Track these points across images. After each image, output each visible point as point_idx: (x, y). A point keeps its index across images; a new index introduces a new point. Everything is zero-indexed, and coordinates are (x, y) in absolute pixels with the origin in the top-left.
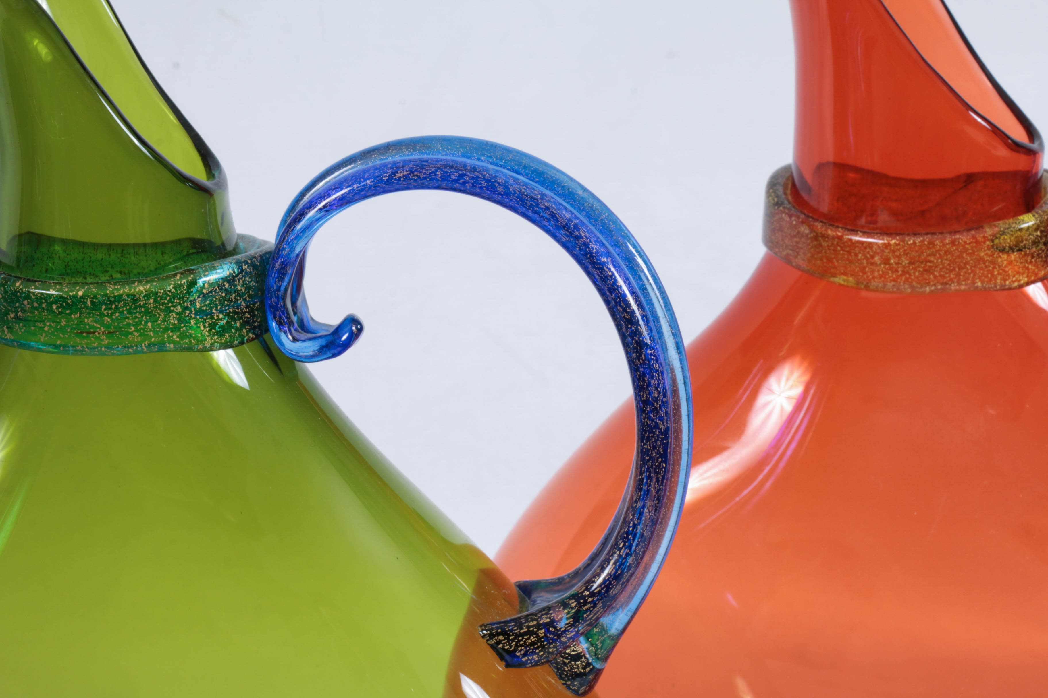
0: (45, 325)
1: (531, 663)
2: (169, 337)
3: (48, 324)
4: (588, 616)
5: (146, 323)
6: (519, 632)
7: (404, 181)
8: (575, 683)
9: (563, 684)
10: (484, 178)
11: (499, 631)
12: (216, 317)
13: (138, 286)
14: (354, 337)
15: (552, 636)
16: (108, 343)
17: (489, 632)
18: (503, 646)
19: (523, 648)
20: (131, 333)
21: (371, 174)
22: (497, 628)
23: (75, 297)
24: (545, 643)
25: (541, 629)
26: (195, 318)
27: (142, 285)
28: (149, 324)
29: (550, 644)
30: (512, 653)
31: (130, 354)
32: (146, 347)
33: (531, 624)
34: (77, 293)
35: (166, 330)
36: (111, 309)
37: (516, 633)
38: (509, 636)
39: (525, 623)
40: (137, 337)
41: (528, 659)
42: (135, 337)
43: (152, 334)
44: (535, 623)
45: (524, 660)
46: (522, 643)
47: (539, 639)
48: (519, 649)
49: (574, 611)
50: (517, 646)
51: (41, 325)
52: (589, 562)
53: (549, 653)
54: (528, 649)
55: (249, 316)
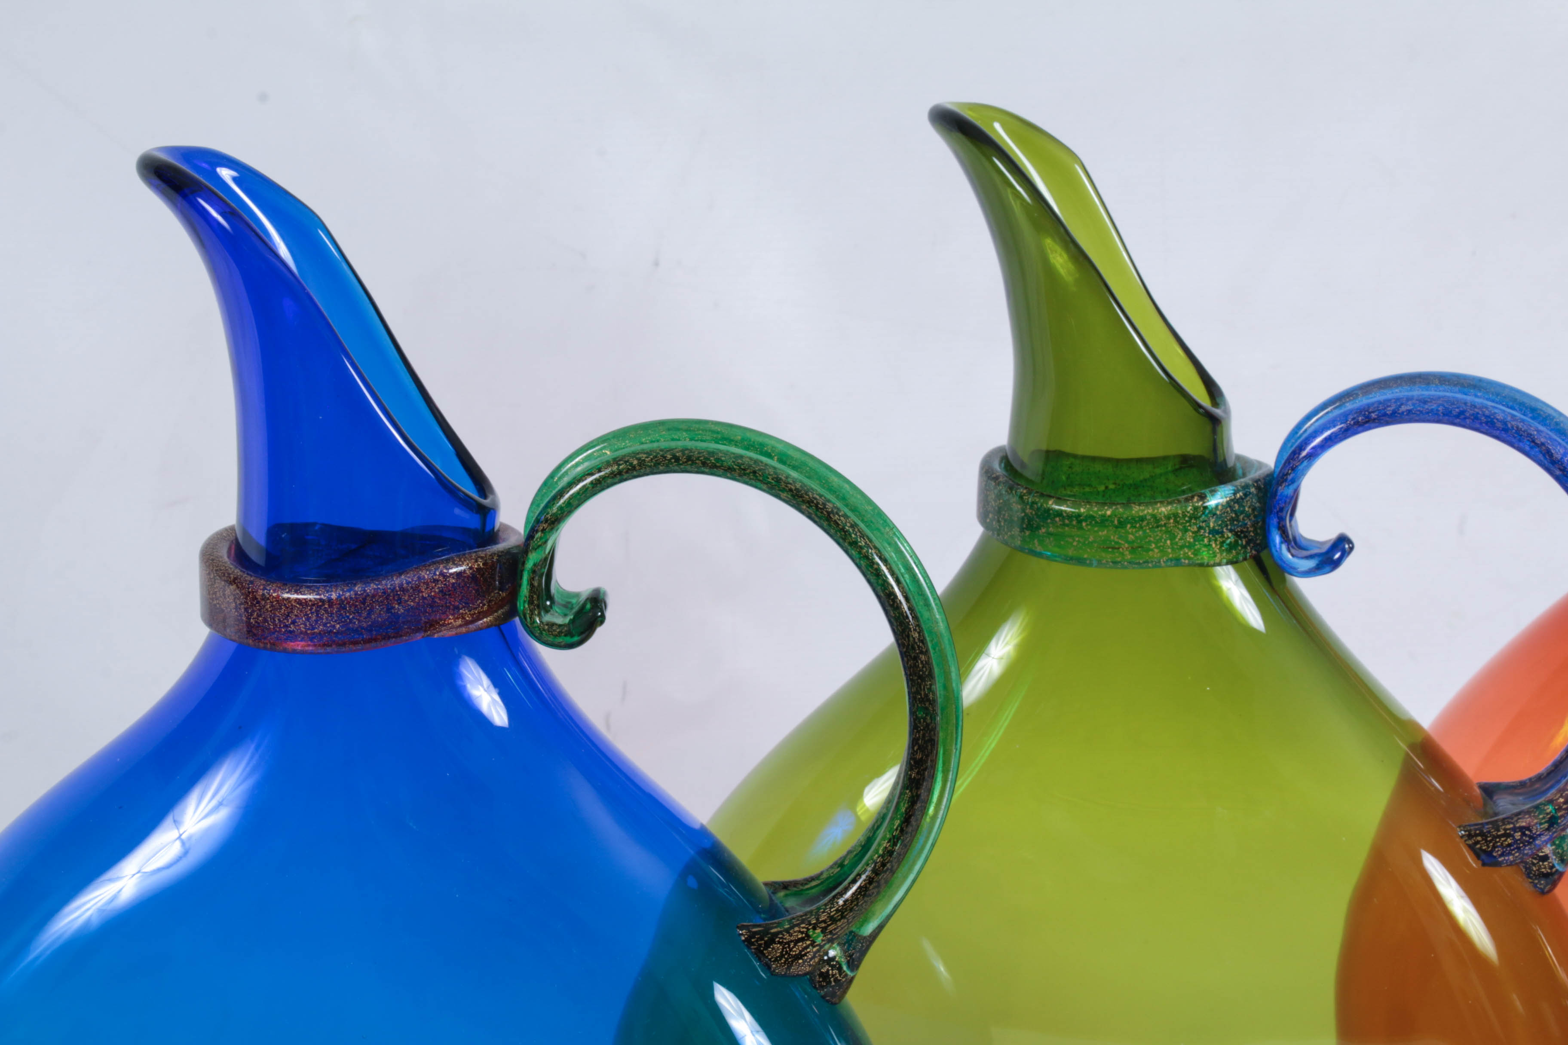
0: (1074, 540)
1: (1507, 862)
2: (1185, 553)
3: (1077, 539)
4: (1562, 821)
5: (1166, 541)
6: (1497, 834)
7: (1407, 415)
8: (1542, 882)
9: (1531, 883)
10: (1484, 415)
11: (1478, 832)
12: (1226, 536)
13: (1160, 507)
14: (1345, 554)
15: (1527, 839)
16: (1131, 558)
17: (1467, 833)
18: (1481, 847)
19: (1500, 849)
20: (1152, 550)
21: (1375, 407)
22: (1476, 830)
23: (1104, 516)
24: (1521, 845)
25: (1517, 832)
26: (1208, 536)
27: (1164, 506)
28: (1168, 542)
29: (1525, 846)
30: (1489, 854)
31: (1150, 568)
32: (1164, 562)
33: (1508, 827)
34: (1105, 513)
35: (1182, 547)
36: (1135, 527)
37: (1494, 835)
38: (1487, 837)
39: (1502, 826)
40: (1157, 553)
41: (1505, 859)
42: (1155, 554)
43: (1170, 550)
44: (1511, 826)
45: (1500, 859)
46: (1499, 844)
47: (1516, 841)
48: (1497, 849)
49: (1549, 816)
50: (1494, 847)
51: (1070, 540)
52: (1553, 768)
53: (1524, 854)
54: (1505, 850)
55: (1253, 535)
